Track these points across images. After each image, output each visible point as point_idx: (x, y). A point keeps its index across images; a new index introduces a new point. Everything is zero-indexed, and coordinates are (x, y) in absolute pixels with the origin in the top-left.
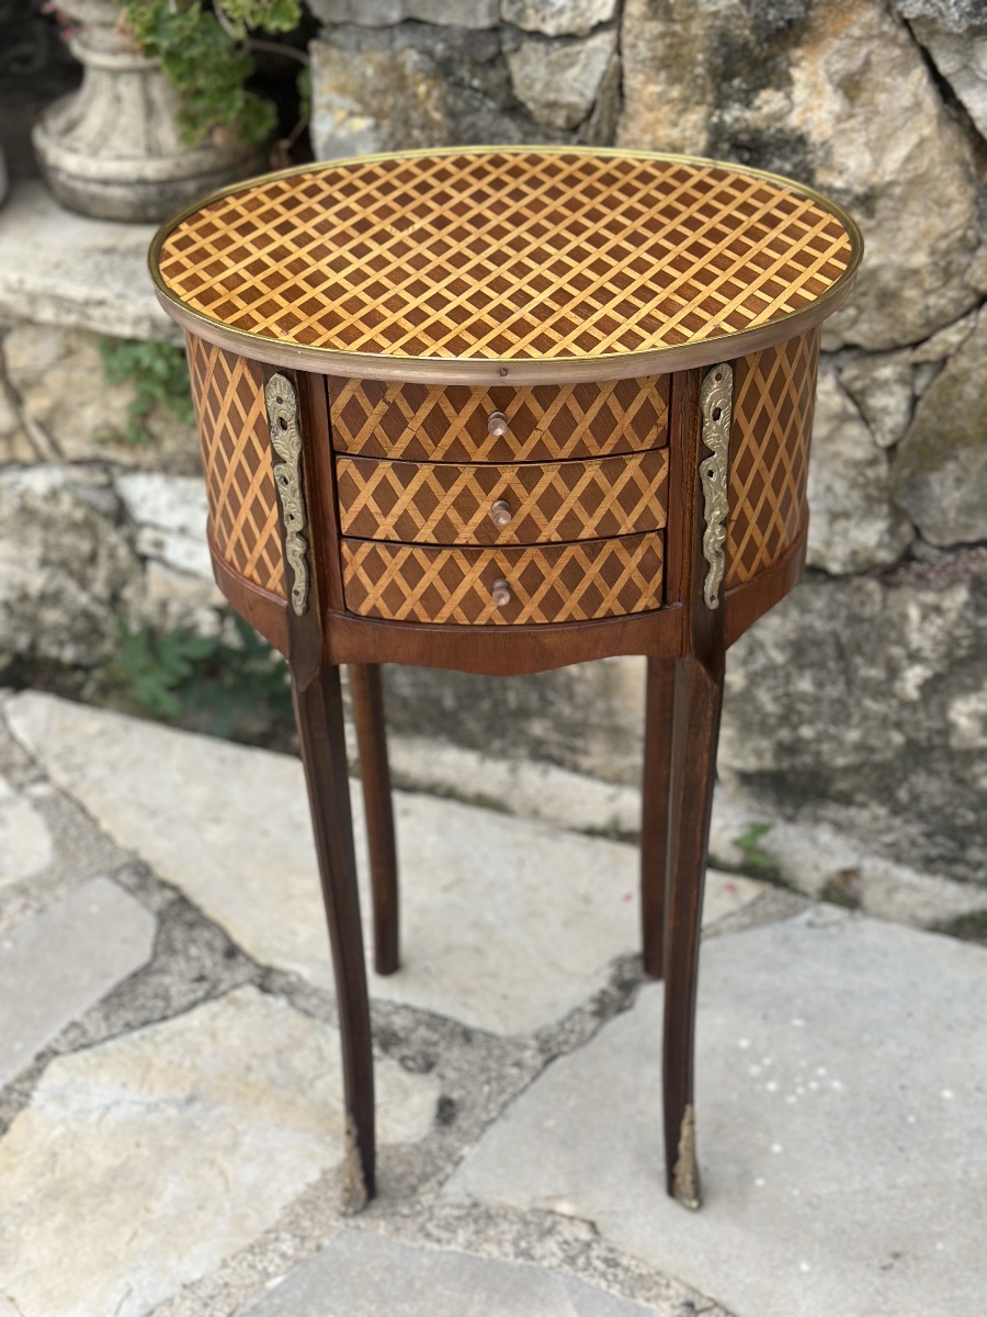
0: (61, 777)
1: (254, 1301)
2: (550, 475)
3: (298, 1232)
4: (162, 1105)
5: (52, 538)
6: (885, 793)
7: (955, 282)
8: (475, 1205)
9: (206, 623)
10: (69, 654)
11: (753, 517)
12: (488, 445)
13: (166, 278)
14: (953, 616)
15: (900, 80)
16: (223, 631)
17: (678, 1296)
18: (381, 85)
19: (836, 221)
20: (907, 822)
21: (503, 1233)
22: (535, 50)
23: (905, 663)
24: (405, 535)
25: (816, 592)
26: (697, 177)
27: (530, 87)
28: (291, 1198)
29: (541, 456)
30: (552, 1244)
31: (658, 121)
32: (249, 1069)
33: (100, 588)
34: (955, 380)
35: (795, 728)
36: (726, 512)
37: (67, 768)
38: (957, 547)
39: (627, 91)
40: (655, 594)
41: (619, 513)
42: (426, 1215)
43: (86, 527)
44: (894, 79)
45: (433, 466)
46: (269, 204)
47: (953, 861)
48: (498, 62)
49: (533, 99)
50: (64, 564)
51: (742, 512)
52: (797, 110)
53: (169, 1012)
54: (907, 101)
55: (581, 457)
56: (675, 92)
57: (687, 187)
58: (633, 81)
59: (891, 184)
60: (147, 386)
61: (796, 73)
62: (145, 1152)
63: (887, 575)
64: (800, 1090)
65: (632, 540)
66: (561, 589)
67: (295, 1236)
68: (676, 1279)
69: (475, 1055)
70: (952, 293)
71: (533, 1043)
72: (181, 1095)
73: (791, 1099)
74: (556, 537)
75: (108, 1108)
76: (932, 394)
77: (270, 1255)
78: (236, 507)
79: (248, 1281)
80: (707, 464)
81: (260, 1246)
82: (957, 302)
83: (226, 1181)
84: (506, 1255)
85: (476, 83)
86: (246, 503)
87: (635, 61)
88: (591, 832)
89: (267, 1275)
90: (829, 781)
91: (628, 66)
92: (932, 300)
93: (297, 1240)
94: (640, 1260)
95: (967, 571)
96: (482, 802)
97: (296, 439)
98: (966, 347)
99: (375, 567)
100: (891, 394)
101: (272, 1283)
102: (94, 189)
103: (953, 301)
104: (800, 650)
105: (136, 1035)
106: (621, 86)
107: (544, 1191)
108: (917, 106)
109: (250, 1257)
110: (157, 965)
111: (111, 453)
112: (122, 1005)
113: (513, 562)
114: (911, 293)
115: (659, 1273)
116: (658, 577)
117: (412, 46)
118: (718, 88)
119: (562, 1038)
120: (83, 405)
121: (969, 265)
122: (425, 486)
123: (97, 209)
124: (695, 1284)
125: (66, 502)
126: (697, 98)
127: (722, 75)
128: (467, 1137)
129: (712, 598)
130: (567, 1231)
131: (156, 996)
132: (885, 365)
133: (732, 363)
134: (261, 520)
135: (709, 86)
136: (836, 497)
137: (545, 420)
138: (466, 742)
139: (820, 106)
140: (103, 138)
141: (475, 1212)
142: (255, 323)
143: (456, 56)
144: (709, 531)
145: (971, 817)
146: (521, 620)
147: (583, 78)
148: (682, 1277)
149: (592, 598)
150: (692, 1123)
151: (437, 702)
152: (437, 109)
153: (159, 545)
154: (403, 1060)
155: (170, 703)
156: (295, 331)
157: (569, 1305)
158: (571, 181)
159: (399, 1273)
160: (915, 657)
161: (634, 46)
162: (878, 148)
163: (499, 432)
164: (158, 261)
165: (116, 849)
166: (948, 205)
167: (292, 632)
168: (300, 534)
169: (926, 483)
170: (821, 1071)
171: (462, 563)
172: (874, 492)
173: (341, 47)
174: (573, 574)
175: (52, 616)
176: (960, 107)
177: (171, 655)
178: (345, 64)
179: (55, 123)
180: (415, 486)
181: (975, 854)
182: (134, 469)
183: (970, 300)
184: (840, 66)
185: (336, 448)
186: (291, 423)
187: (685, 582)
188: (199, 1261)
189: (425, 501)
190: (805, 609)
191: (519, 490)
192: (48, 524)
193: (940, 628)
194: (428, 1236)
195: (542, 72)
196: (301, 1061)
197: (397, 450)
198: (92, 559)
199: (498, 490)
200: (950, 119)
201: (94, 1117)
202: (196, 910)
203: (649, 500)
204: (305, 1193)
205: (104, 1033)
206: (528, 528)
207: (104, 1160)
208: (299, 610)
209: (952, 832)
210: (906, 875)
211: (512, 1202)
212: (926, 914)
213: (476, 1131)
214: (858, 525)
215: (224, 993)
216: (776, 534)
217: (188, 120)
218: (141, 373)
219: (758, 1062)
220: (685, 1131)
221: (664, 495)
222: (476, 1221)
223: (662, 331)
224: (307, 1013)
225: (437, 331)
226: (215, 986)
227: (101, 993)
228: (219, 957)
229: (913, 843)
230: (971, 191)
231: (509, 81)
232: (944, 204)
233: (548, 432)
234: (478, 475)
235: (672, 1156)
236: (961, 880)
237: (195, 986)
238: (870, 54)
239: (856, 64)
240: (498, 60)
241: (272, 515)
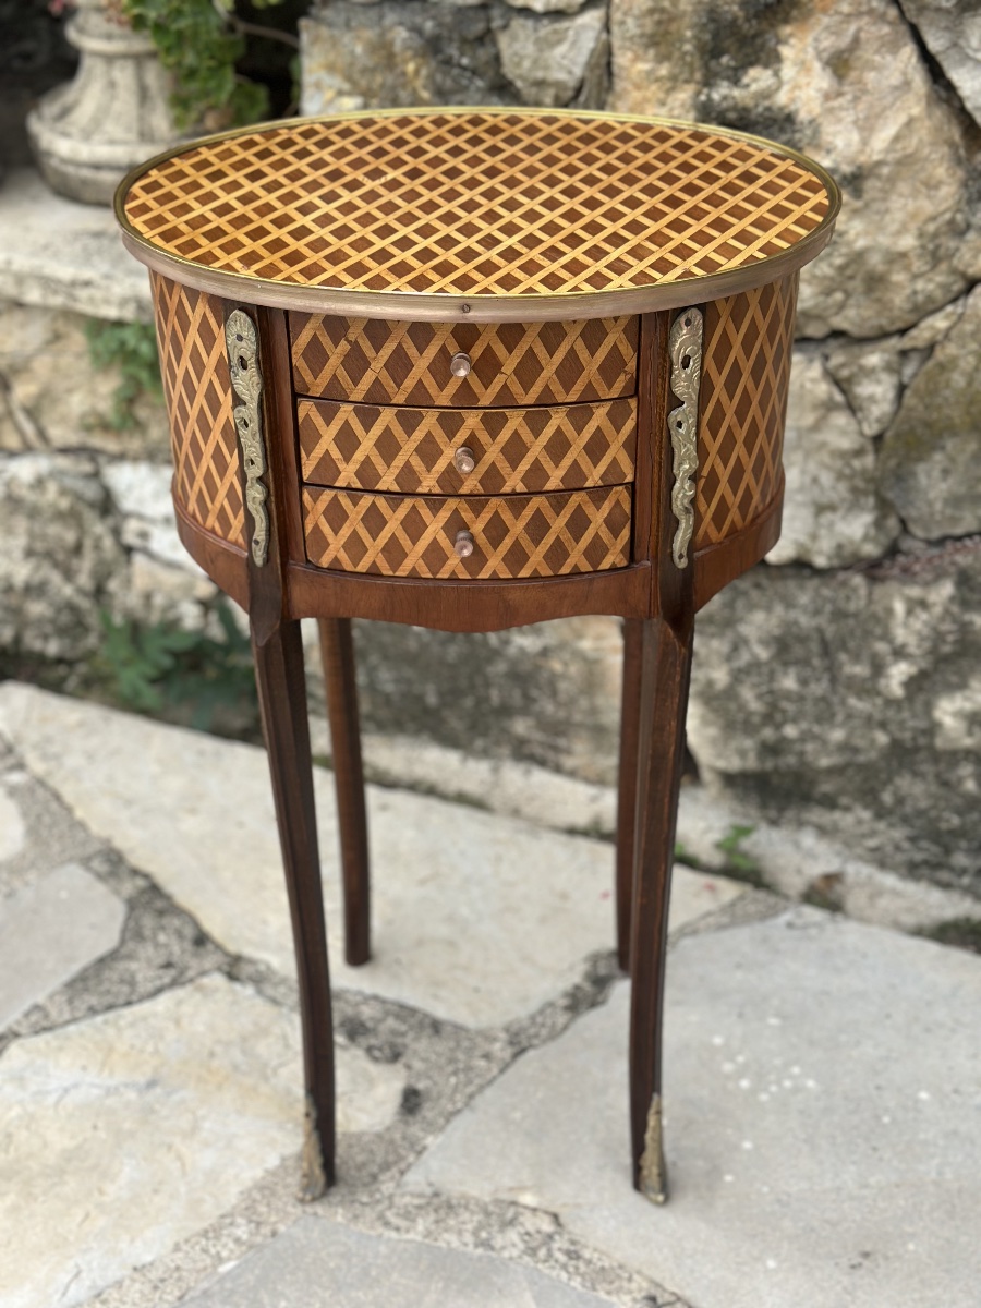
0: (37, 766)
1: (205, 1285)
2: (515, 422)
3: (254, 1218)
4: (122, 1089)
5: (37, 528)
6: (869, 796)
7: (944, 266)
8: (436, 1194)
9: (190, 616)
10: (53, 648)
11: (724, 474)
12: (451, 388)
13: (130, 217)
14: (938, 610)
15: (889, 58)
16: (207, 624)
17: (640, 1290)
18: (370, 63)
19: (815, 179)
20: (891, 826)
21: (464, 1223)
22: (524, 27)
23: (889, 659)
24: (367, 483)
25: (802, 587)
26: (677, 137)
27: (518, 65)
28: (249, 1183)
29: (505, 401)
30: (513, 1235)
31: (646, 100)
32: (212, 1055)
33: (85, 580)
34: (942, 367)
35: (778, 727)
36: (695, 466)
37: (45, 757)
38: (941, 542)
39: (615, 69)
40: (622, 551)
41: (585, 463)
42: (386, 1203)
43: (71, 517)
44: (883, 58)
45: (395, 410)
46: (242, 154)
47: (937, 866)
48: (487, 40)
49: (521, 77)
50: (49, 555)
51: (713, 469)
52: (785, 88)
53: (134, 998)
54: (895, 79)
55: (546, 403)
56: (664, 70)
57: (667, 146)
58: (622, 59)
59: (880, 163)
60: (132, 369)
61: (785, 51)
62: (102, 1134)
63: (873, 569)
64: (773, 1088)
65: (599, 493)
66: (526, 542)
67: (250, 1221)
68: (639, 1272)
69: (443, 1046)
70: (940, 278)
71: (503, 1036)
72: (141, 1080)
73: (764, 1097)
74: (521, 488)
75: (66, 1091)
76: (920, 382)
77: (224, 1240)
78: (198, 455)
79: (200, 1265)
80: (676, 415)
81: (214, 1230)
82: (945, 287)
83: (183, 1165)
84: (466, 1244)
85: (465, 61)
86: (208, 450)
87: (624, 39)
88: (572, 831)
89: (220, 1260)
90: (813, 783)
91: (616, 43)
92: (920, 285)
93: (253, 1226)
94: (602, 1253)
95: (953, 563)
96: (461, 799)
97: (256, 379)
98: (954, 333)
99: (336, 516)
100: (879, 382)
101: (224, 1268)
102: (86, 173)
103: (943, 286)
104: (785, 646)
105: (99, 1019)
106: (609, 64)
107: (508, 1182)
108: (906, 84)
109: (203, 1242)
110: (124, 951)
111: (98, 441)
112: (86, 990)
113: (477, 512)
114: (898, 277)
115: (621, 1267)
116: (626, 533)
117: (401, 24)
118: (706, 66)
119: (532, 1031)
120: (70, 391)
121: (957, 249)
122: (387, 431)
123: (89, 195)
124: (658, 1277)
125: (52, 489)
126: (685, 76)
127: (710, 52)
128: (432, 1128)
129: (681, 557)
130: (529, 1222)
131: (122, 981)
132: (872, 352)
133: (701, 307)
134: (222, 467)
135: (698, 63)
136: (822, 490)
137: (510, 363)
138: (449, 741)
139: (808, 84)
140: (96, 124)
141: (436, 1201)
142: (217, 259)
143: (445, 33)
144: (677, 485)
145: (956, 821)
146: (485, 574)
147: (572, 54)
148: (645, 1270)
149: (558, 553)
150: (659, 1112)
151: (420, 698)
152: (425, 87)
153: (144, 535)
154: (369, 1050)
155: (151, 696)
156: (256, 267)
157: (528, 1296)
158: (550, 139)
159: (355, 1260)
160: (899, 653)
161: (623, 23)
162: (866, 127)
163: (462, 373)
164: (124, 203)
165: (89, 837)
166: (937, 187)
167: (252, 583)
168: (260, 479)
169: (913, 474)
170: (796, 1070)
171: (425, 512)
172: (860, 484)
173: (330, 25)
174: (538, 527)
175: (36, 608)
176: (950, 88)
177: (154, 647)
178: (334, 42)
179: (50, 108)
180: (377, 430)
181: (960, 859)
182: (120, 457)
183: (958, 286)
184: (828, 42)
185: (298, 390)
186: (251, 362)
187: (653, 539)
188: (152, 1244)
189: (388, 447)
190: (789, 604)
191: (484, 437)
192: (33, 513)
193: (925, 623)
194: (387, 1224)
195: (530, 49)
196: (265, 1048)
197: (359, 393)
198: (77, 550)
199: (461, 436)
200: (940, 100)
201: (51, 1099)
202: (167, 898)
203: (616, 451)
204: (263, 1178)
205: (67, 1016)
206: (492, 477)
207: (60, 1142)
208: (259, 561)
209: (936, 836)
210: (890, 880)
211: (474, 1192)
212: (910, 920)
213: (441, 1121)
214: (844, 518)
215: (191, 980)
216: (748, 496)
217: (180, 102)
218: (127, 355)
219: (731, 1059)
220: (652, 1121)
221: (632, 446)
222: (436, 1211)
223: (631, 273)
224: (275, 1002)
225: (401, 269)
226: (182, 972)
227: (65, 977)
228: (188, 945)
229: (898, 848)
230: (960, 174)
231: (497, 59)
232: (932, 186)
233: (513, 376)
234: (442, 419)
235: (638, 1148)
236: (946, 886)
237: (161, 972)
238: (859, 30)
239: (844, 42)
240: (486, 37)
241: (233, 462)
